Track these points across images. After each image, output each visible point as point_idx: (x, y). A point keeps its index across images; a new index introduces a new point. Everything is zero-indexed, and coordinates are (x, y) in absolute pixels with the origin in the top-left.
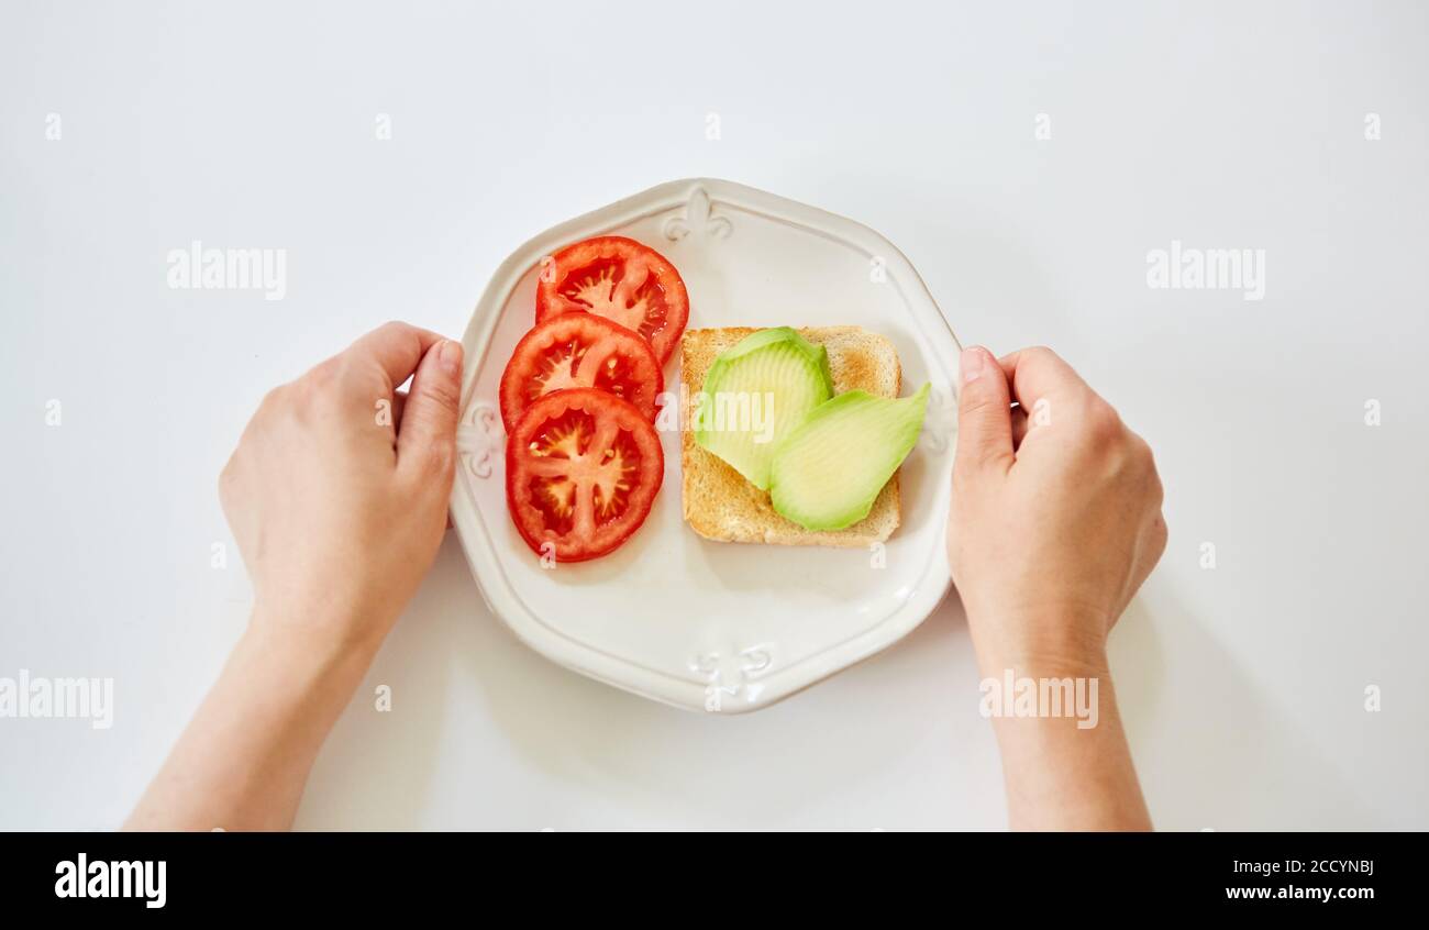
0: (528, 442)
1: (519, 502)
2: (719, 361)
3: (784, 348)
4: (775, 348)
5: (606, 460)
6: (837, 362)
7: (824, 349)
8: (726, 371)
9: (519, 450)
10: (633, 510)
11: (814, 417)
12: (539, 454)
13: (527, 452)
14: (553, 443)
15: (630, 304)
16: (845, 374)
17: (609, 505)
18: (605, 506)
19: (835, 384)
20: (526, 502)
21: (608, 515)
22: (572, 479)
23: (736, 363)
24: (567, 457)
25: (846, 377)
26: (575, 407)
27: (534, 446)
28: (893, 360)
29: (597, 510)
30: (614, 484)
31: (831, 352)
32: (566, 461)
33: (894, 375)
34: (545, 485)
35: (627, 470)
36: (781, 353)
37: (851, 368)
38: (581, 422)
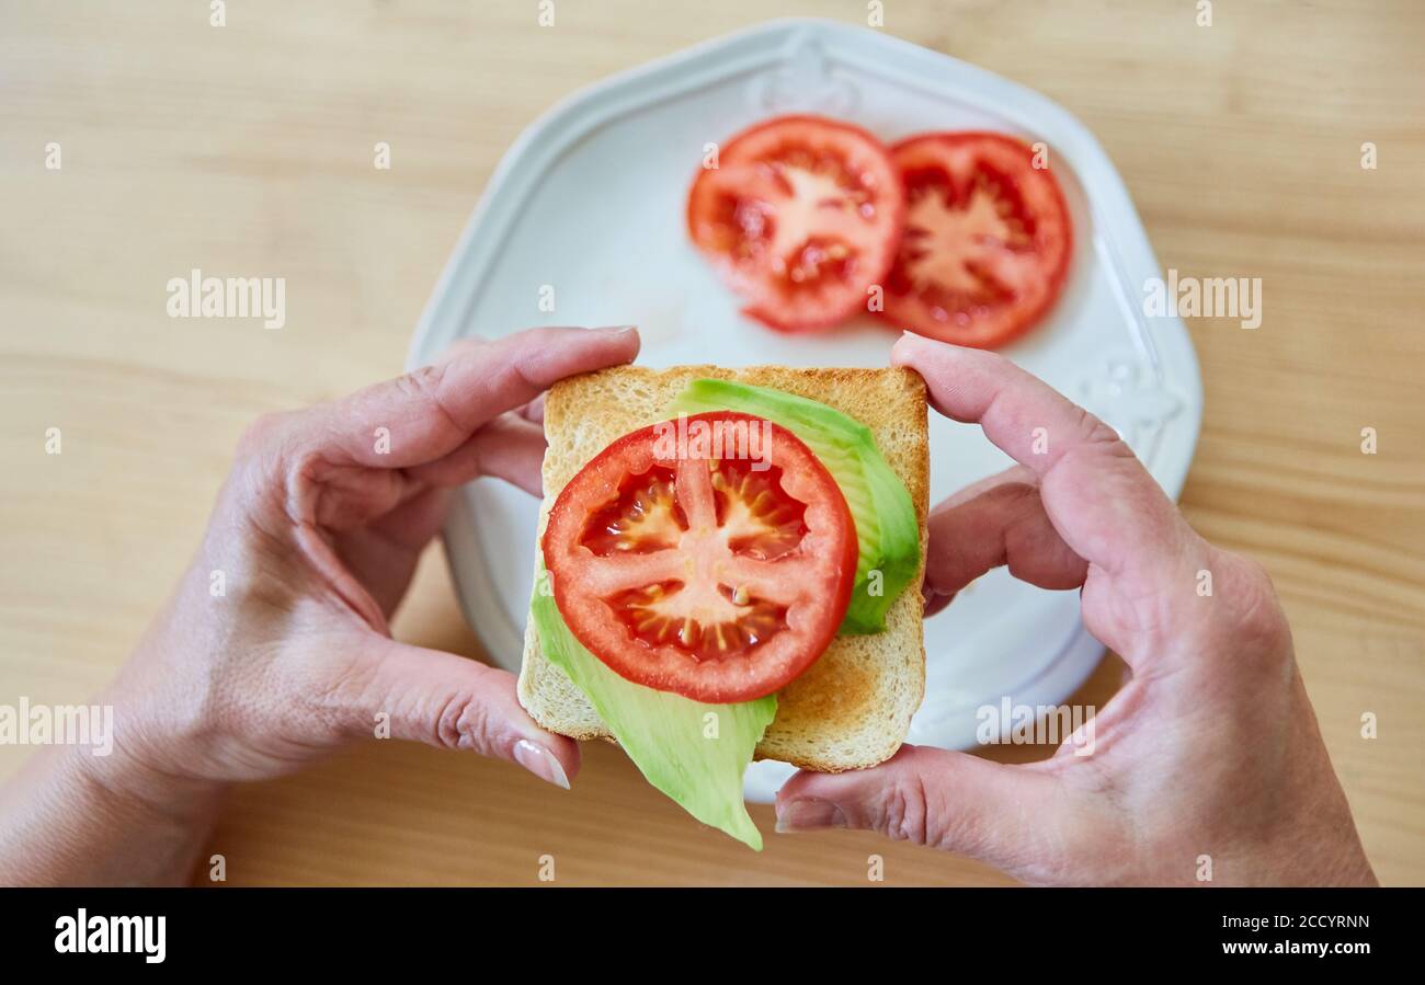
5: (727, 591)
15: (972, 268)
24: (720, 523)
30: (689, 617)
32: (714, 520)
35: (719, 633)
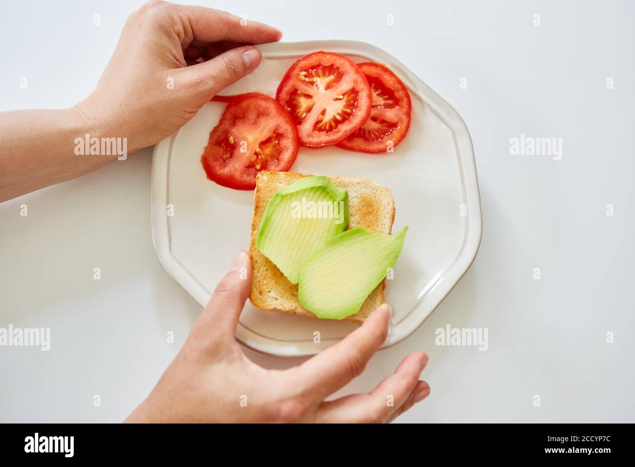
0: (302, 70)
1: (281, 98)
2: (278, 195)
3: (320, 191)
4: (314, 190)
6: (354, 201)
7: (347, 194)
8: (281, 201)
9: (296, 72)
10: (338, 132)
11: (333, 243)
12: (304, 78)
13: (298, 75)
14: (315, 76)
16: (359, 210)
17: (326, 123)
18: (324, 122)
19: (352, 215)
20: (284, 100)
21: (323, 128)
22: (314, 99)
23: (288, 197)
25: (359, 212)
26: (337, 65)
27: (304, 73)
28: (391, 204)
29: (317, 123)
31: (351, 195)
33: (391, 214)
34: (299, 95)
36: (318, 193)
37: (364, 206)
38: (335, 74)
